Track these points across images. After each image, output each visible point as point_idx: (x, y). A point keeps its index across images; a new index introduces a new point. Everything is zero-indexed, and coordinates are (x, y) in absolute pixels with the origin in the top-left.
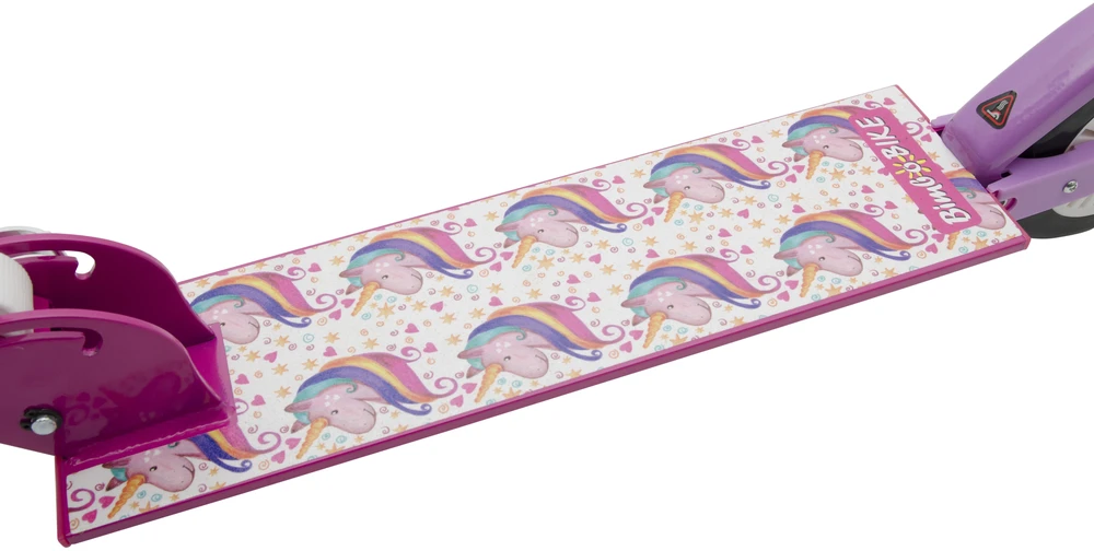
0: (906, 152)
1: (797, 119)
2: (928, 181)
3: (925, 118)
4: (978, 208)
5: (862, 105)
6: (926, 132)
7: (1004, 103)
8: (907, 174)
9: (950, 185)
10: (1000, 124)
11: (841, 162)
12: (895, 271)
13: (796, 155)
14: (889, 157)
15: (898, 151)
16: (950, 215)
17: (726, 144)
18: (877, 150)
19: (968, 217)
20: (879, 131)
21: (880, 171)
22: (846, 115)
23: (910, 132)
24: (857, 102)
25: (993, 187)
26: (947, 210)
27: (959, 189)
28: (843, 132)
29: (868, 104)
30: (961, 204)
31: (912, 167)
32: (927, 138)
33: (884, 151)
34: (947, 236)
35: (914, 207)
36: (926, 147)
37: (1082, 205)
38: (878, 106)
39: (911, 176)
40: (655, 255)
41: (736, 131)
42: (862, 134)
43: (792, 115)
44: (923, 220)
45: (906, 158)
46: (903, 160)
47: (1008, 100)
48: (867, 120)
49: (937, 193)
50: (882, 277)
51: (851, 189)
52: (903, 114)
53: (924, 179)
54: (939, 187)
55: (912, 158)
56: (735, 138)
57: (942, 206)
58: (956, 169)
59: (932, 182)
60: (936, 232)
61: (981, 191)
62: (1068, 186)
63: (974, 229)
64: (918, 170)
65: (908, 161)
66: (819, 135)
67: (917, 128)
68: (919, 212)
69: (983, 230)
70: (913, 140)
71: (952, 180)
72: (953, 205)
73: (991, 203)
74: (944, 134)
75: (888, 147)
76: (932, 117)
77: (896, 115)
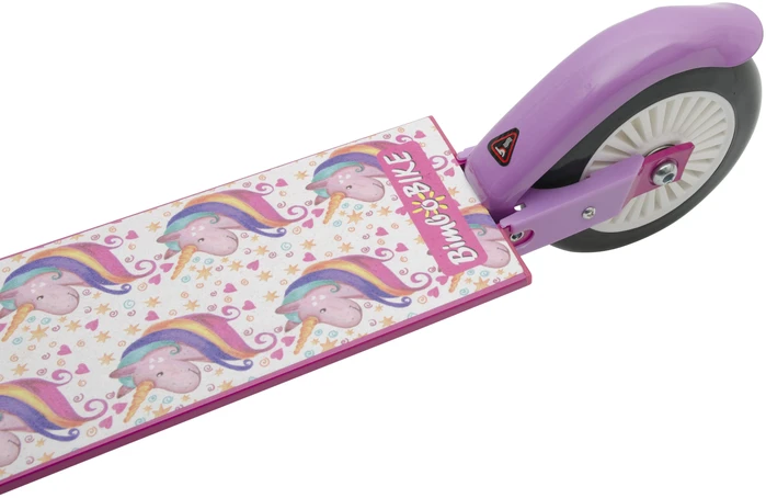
0: (427, 189)
1: (326, 158)
2: (443, 219)
3: (452, 150)
4: (486, 246)
5: (393, 140)
6: (452, 165)
7: (509, 140)
8: (424, 211)
9: (463, 221)
10: (504, 161)
11: (361, 202)
12: (393, 320)
13: (317, 198)
14: (409, 195)
15: (419, 188)
16: (458, 254)
17: (249, 189)
18: (399, 188)
19: (475, 255)
20: (404, 167)
21: (398, 211)
22: (374, 151)
23: (435, 166)
24: (388, 136)
25: (504, 222)
26: (456, 250)
27: (472, 226)
28: (369, 170)
29: (399, 138)
30: (472, 243)
31: (430, 205)
32: (451, 173)
33: (405, 189)
34: (451, 278)
35: (424, 248)
36: (448, 182)
37: (627, 218)
38: (408, 140)
39: (427, 215)
40: (156, 317)
41: (261, 175)
42: (387, 171)
43: (322, 153)
44: (432, 262)
45: (426, 195)
46: (422, 197)
47: (512, 137)
48: (395, 156)
49: (450, 233)
50: (379, 327)
51: (365, 232)
52: (432, 148)
53: (438, 217)
54: (453, 224)
55: (432, 194)
56: (259, 182)
57: (451, 246)
58: (472, 204)
59: (447, 219)
60: (441, 274)
61: (492, 227)
62: (587, 212)
63: (479, 269)
64: (436, 206)
65: (427, 198)
66: (344, 175)
67: (442, 162)
68: (429, 253)
69: (487, 268)
70: (436, 174)
71: (466, 217)
72: (463, 243)
73: (501, 240)
74: (467, 168)
75: (410, 185)
76: (459, 149)
77: (424, 149)
